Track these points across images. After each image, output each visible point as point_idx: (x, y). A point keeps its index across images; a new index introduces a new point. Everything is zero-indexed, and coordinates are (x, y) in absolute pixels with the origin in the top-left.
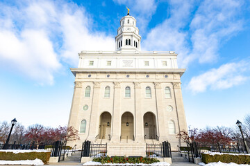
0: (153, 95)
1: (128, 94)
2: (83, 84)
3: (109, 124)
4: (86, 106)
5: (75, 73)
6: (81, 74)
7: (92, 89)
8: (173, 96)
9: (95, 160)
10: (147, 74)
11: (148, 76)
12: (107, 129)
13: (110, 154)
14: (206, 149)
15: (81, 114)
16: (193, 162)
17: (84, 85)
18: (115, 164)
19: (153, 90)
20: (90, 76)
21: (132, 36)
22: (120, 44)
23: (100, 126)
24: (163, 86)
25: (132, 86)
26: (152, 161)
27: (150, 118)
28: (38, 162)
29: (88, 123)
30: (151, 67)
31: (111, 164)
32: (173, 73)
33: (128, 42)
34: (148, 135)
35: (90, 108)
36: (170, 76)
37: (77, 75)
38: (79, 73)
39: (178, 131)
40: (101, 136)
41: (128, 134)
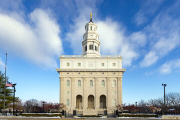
0: (106, 85)
1: (92, 85)
2: (64, 79)
3: (81, 101)
4: (68, 91)
5: (59, 72)
6: (63, 72)
7: (70, 82)
8: (117, 86)
10: (103, 72)
11: (103, 74)
12: (80, 103)
15: (66, 96)
16: (115, 117)
17: (66, 79)
19: (106, 82)
20: (68, 73)
21: (94, 42)
24: (112, 79)
25: (93, 80)
27: (103, 98)
29: (70, 101)
32: (118, 71)
33: (91, 47)
35: (70, 93)
36: (117, 73)
40: (77, 107)
41: (92, 106)
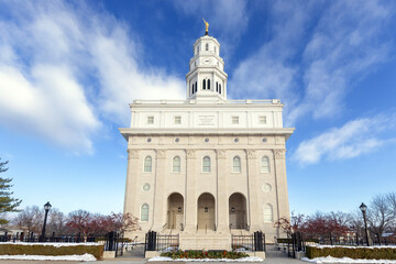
0: (244, 169)
1: (207, 168)
2: (140, 153)
3: (180, 210)
4: (147, 184)
5: (127, 136)
6: (137, 138)
7: (154, 160)
8: (272, 170)
9: (163, 255)
10: (236, 136)
11: (236, 140)
12: (178, 216)
13: (183, 247)
14: (313, 241)
15: (141, 196)
16: (294, 257)
17: (143, 155)
18: (190, 260)
19: (243, 161)
20: (149, 140)
21: (213, 73)
22: (194, 89)
23: (169, 212)
24: (259, 154)
25: (212, 156)
26: (239, 256)
27: (238, 202)
28: (88, 257)
29: (151, 208)
30: (242, 126)
31: (185, 260)
32: (274, 135)
33: (207, 85)
34: (234, 224)
35: (152, 188)
36: (270, 140)
37: (130, 139)
38: (133, 135)
39: (276, 219)
40: (171, 225)
41: (208, 223)
